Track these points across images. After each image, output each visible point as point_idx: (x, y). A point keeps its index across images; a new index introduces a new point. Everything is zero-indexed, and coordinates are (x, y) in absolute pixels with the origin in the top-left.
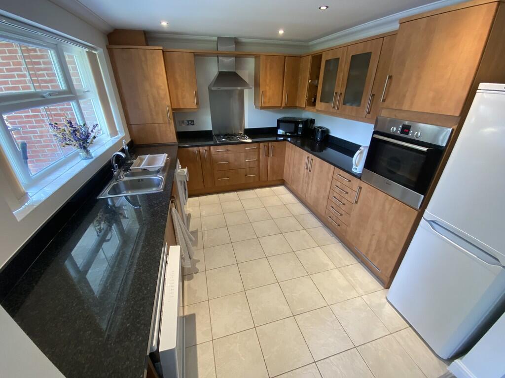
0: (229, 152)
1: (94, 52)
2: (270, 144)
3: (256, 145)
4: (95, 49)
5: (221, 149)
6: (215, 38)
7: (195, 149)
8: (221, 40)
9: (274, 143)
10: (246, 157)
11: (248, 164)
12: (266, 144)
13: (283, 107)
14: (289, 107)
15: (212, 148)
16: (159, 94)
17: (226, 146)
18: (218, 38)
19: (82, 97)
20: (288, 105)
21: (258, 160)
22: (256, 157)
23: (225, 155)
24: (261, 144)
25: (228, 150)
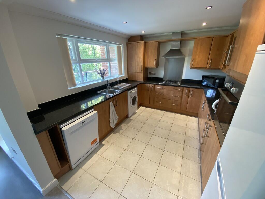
0: (164, 89)
1: (120, 46)
2: (191, 89)
3: (181, 88)
4: (121, 45)
5: (160, 87)
6: (171, 33)
7: (148, 85)
8: (174, 34)
9: (194, 89)
10: (174, 94)
11: (174, 97)
12: (188, 88)
13: (208, 68)
14: (212, 69)
15: (156, 86)
16: (139, 60)
17: (163, 86)
18: (173, 33)
19: (111, 61)
20: (211, 67)
21: (181, 97)
22: (180, 95)
23: (162, 90)
24: (185, 88)
25: (163, 88)
